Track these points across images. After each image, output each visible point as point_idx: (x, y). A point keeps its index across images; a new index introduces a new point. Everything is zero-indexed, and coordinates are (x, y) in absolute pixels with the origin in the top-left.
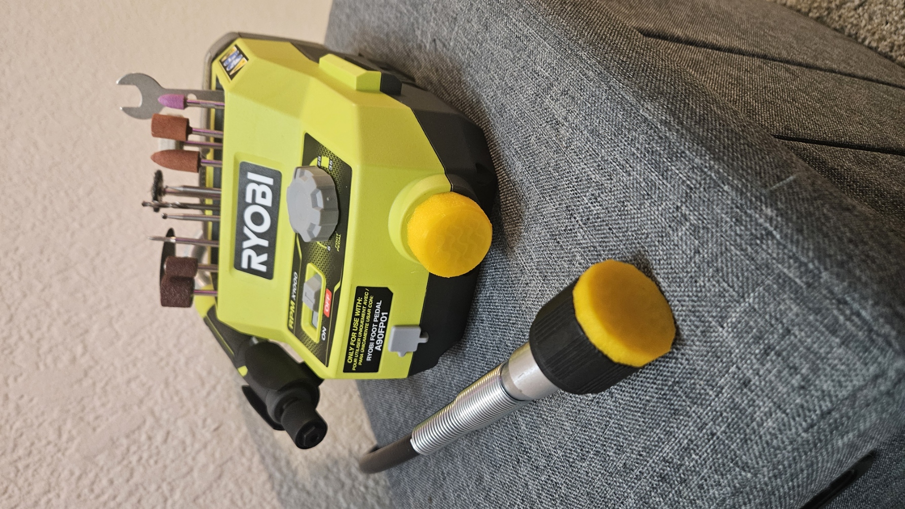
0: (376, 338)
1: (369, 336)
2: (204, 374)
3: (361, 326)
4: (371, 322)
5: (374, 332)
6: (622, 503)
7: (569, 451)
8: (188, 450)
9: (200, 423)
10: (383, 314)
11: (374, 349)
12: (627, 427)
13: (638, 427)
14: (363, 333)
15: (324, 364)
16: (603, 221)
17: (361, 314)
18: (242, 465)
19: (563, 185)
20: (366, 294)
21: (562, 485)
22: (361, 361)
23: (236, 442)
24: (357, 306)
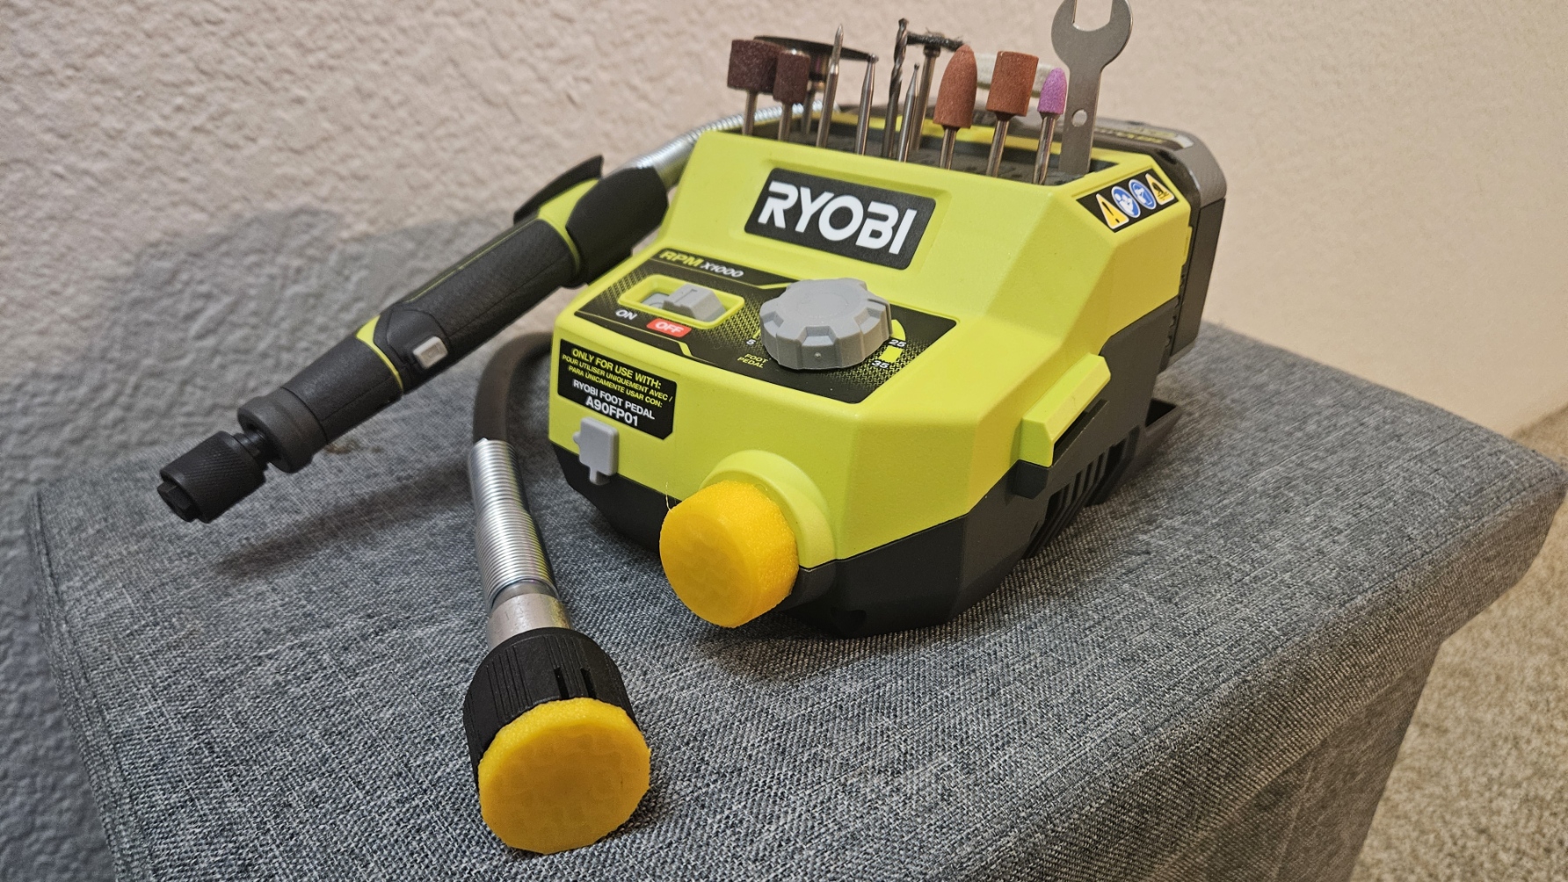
0: (603, 400)
1: (606, 389)
2: (670, 82)
3: (621, 381)
4: (625, 397)
5: (611, 399)
6: (237, 790)
7: (347, 708)
8: (538, 53)
9: (583, 73)
10: (636, 418)
11: (589, 394)
12: (342, 820)
13: (335, 839)
14: (612, 380)
15: (583, 309)
16: (689, 834)
17: (638, 382)
18: (506, 139)
19: (781, 768)
20: (664, 397)
21: (302, 689)
22: (574, 370)
24: (649, 379)
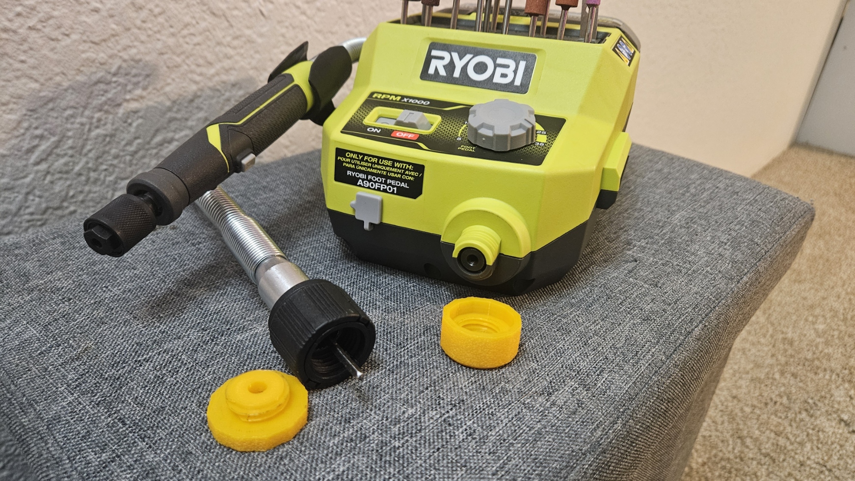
0: (370, 181)
1: (373, 174)
3: (384, 168)
4: (387, 177)
5: (377, 179)
10: (395, 189)
11: (360, 178)
14: (377, 169)
15: (343, 129)
17: (397, 167)
18: (224, 37)
20: (416, 174)
22: (347, 165)
23: (248, 32)
24: (405, 165)
